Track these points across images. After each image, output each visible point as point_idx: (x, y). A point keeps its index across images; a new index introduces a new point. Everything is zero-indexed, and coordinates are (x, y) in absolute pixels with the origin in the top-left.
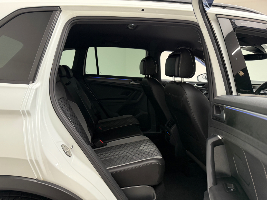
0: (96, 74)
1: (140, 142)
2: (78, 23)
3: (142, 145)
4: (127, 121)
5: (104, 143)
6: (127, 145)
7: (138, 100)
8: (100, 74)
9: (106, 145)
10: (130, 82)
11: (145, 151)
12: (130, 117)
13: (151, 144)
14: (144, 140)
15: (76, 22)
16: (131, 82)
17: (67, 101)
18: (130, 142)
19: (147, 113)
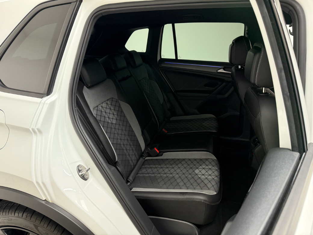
0: (174, 58)
1: (201, 161)
2: (104, 15)
3: (201, 167)
4: (203, 124)
5: (160, 152)
6: (183, 162)
7: (227, 95)
8: (179, 58)
9: (162, 155)
10: (218, 70)
11: (199, 178)
12: (210, 118)
13: (213, 168)
14: (207, 159)
15: (101, 14)
16: (220, 69)
17: (116, 101)
18: (190, 158)
19: (239, 113)
